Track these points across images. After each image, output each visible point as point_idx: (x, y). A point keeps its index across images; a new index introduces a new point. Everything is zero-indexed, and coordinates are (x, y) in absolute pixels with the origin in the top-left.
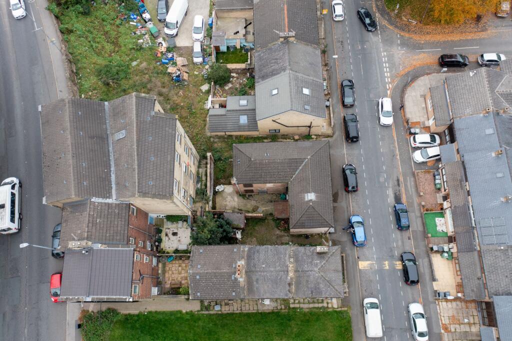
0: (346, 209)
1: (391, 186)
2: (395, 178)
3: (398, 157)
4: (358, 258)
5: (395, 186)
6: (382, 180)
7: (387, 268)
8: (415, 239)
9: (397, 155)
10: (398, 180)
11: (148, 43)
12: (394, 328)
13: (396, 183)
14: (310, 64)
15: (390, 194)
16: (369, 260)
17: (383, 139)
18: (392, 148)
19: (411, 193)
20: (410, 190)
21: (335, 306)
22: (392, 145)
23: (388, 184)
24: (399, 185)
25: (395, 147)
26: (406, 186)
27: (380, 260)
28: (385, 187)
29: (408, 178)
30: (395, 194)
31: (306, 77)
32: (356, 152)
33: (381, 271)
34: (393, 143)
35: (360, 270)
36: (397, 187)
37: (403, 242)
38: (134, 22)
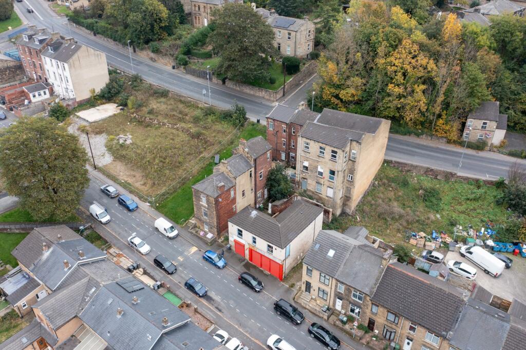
0: (234, 266)
1: (222, 303)
2: (223, 310)
3: (236, 327)
4: (200, 251)
5: (219, 305)
6: (231, 302)
7: (179, 258)
8: (175, 284)
9: (238, 327)
10: (220, 311)
11: (457, 232)
12: (151, 236)
13: (220, 307)
14: (356, 273)
15: (217, 298)
16: (193, 253)
17: (261, 329)
18: (248, 329)
19: (204, 309)
20: (206, 310)
21: (190, 221)
22: (250, 331)
23: (224, 302)
24: (217, 308)
25: (247, 332)
26: (212, 311)
27: (186, 258)
28: (224, 299)
29: (215, 317)
30: (213, 300)
31: (345, 261)
32: (267, 304)
33: (181, 254)
34: (250, 334)
35: (193, 245)
36: (216, 305)
37: (182, 277)
38: (484, 231)
